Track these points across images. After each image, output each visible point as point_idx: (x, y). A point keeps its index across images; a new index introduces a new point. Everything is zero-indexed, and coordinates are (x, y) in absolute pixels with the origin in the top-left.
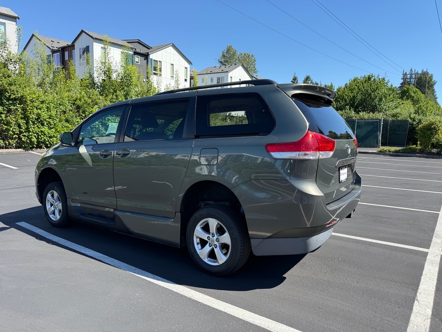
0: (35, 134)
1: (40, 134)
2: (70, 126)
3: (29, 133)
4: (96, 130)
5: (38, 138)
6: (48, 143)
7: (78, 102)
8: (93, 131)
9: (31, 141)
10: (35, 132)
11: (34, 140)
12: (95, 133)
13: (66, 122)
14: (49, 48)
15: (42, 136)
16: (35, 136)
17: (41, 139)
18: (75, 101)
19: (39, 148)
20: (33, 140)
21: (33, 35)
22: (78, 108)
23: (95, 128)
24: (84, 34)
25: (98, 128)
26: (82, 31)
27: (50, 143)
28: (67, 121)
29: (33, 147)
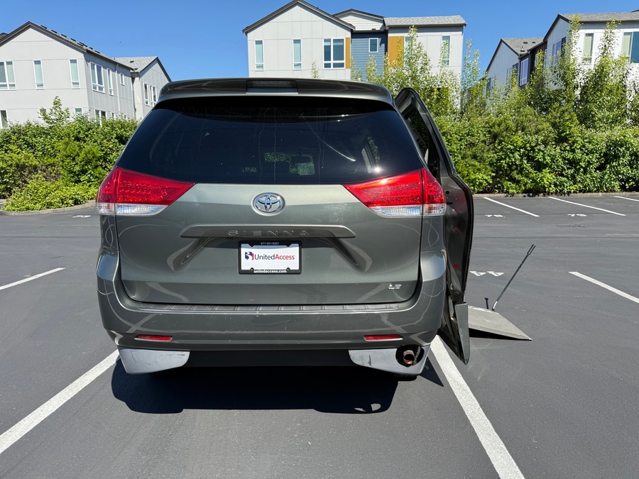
2: (477, 164)
4: (516, 169)
7: (496, 129)
8: (512, 170)
12: (515, 172)
13: (472, 158)
14: (516, 53)
18: (491, 127)
21: (501, 41)
22: (495, 137)
23: (516, 165)
24: (561, 20)
25: (521, 165)
26: (559, 17)
28: (475, 157)
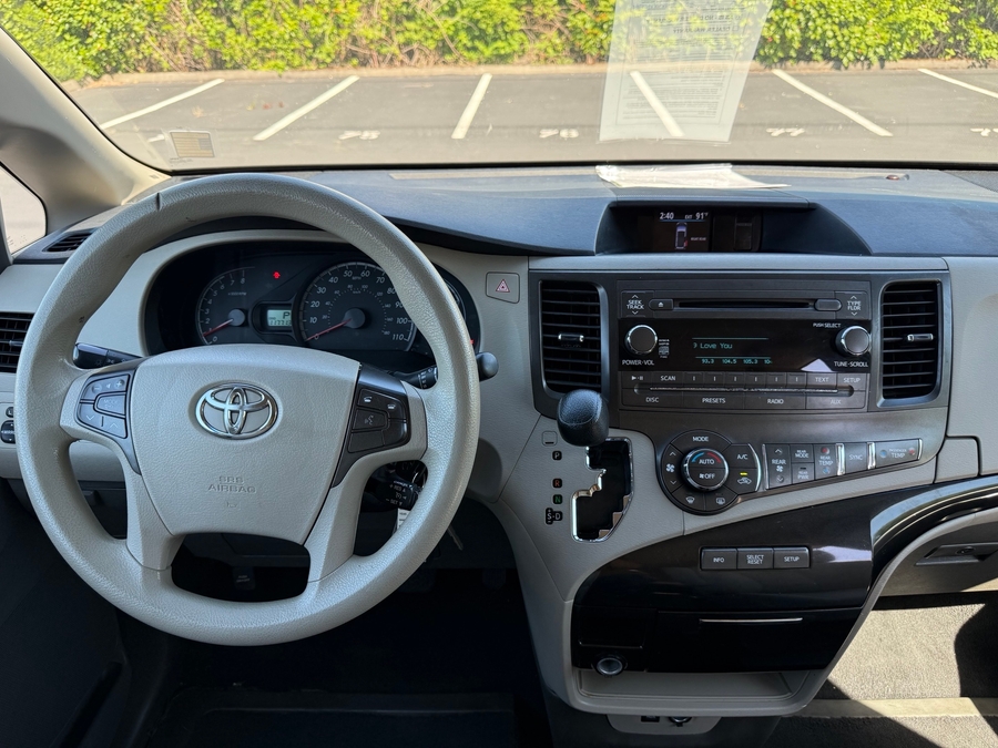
0: (801, 17)
1: (814, 13)
3: (783, 11)
5: (805, 30)
6: (831, 43)
9: (783, 37)
10: (799, 7)
11: (794, 32)
15: (819, 21)
16: (799, 23)
17: (814, 32)
19: (805, 60)
20: (789, 33)
27: (838, 43)
29: (788, 58)
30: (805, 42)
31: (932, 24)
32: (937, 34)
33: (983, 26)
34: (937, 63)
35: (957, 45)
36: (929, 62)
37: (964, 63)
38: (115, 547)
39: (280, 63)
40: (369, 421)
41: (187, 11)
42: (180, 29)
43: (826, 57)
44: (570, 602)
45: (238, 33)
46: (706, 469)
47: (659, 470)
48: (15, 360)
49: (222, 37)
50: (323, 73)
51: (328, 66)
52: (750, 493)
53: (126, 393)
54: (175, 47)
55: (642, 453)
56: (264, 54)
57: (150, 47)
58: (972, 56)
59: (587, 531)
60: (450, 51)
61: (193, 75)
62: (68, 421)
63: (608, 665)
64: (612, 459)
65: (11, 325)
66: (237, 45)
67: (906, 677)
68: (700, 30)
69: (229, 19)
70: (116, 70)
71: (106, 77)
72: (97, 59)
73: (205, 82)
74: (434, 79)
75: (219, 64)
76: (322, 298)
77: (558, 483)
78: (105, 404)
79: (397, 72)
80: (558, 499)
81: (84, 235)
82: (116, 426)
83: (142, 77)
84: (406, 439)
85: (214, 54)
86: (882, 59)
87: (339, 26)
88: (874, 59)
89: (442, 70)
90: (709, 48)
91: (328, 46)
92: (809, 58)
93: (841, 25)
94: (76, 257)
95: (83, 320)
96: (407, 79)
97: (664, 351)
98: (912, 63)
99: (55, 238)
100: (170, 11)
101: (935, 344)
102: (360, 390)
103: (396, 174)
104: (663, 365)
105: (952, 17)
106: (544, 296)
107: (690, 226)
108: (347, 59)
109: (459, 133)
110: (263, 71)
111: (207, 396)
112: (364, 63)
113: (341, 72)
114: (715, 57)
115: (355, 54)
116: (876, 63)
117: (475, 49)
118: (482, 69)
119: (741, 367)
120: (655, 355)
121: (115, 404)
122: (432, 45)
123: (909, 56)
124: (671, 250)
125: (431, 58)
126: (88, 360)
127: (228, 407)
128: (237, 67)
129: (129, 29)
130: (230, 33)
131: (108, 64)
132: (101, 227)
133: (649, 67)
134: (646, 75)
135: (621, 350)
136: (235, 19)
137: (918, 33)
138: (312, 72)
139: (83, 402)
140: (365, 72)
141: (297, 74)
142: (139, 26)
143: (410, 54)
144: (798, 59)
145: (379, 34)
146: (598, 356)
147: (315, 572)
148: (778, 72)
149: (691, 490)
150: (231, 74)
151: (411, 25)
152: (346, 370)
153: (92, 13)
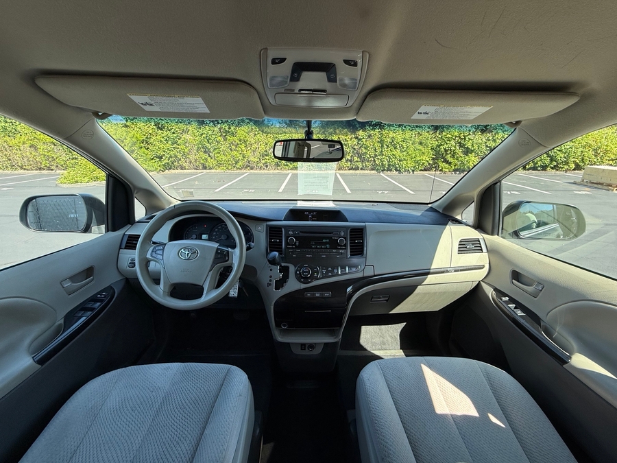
0: (387, 158)
1: (392, 157)
3: (382, 156)
5: (389, 162)
6: (397, 166)
9: (383, 164)
10: (387, 155)
11: (386, 162)
15: (393, 159)
16: (387, 160)
17: (392, 162)
29: (384, 170)
30: (389, 165)
31: (427, 161)
32: (429, 164)
33: (443, 162)
34: (430, 172)
35: (435, 167)
36: (428, 172)
37: (438, 172)
38: (157, 286)
39: (225, 168)
40: (219, 256)
41: (195, 151)
42: (192, 157)
43: (396, 170)
44: (272, 307)
45: (212, 159)
46: (305, 272)
47: (296, 273)
48: (136, 247)
49: (206, 159)
50: (238, 171)
51: (240, 169)
52: (317, 278)
53: (163, 250)
54: (190, 162)
55: (292, 269)
56: (219, 165)
57: (183, 162)
58: (441, 170)
59: (277, 288)
60: (279, 166)
61: (196, 171)
62: (148, 256)
63: (284, 326)
64: (285, 270)
65: (134, 238)
66: (211, 162)
67: (385, 344)
68: (357, 161)
69: (209, 154)
70: (170, 169)
71: (167, 171)
72: (164, 165)
73: (200, 173)
74: (274, 174)
75: (205, 168)
76: (216, 232)
77: (271, 277)
78: (158, 252)
79: (262, 172)
80: (270, 281)
81: (155, 216)
82: (160, 257)
83: (179, 171)
84: (228, 260)
85: (203, 165)
86: (413, 171)
87: (244, 157)
88: (411, 171)
89: (277, 171)
90: (360, 166)
91: (240, 163)
92: (391, 170)
93: (400, 161)
94: (152, 221)
95: (155, 233)
96: (265, 174)
97: (297, 244)
98: (422, 172)
99: (147, 217)
100: (190, 151)
101: (363, 243)
102: (218, 249)
103: (243, 202)
104: (297, 247)
105: (433, 159)
106: (270, 230)
107: (312, 215)
108: (246, 168)
109: (280, 191)
110: (219, 171)
111: (182, 250)
112: (252, 169)
113: (244, 171)
114: (361, 169)
115: (249, 166)
116: (411, 173)
117: (287, 165)
118: (289, 171)
119: (317, 248)
120: (295, 244)
121: (160, 252)
122: (274, 163)
123: (421, 170)
124: (308, 221)
125: (273, 168)
126: (154, 243)
127: (187, 252)
128: (210, 169)
129: (176, 156)
130: (209, 158)
131: (168, 167)
132: (158, 214)
133: (341, 172)
134: (340, 174)
135: (287, 244)
136: (211, 154)
137: (423, 164)
138: (235, 171)
139: (152, 251)
140: (252, 171)
141: (230, 171)
142: (179, 156)
143: (267, 166)
144: (387, 170)
145: (256, 160)
146: (282, 245)
147: (205, 292)
148: (381, 174)
149: (303, 278)
150: (208, 171)
151: (267, 158)
152: (216, 245)
153: (164, 151)
